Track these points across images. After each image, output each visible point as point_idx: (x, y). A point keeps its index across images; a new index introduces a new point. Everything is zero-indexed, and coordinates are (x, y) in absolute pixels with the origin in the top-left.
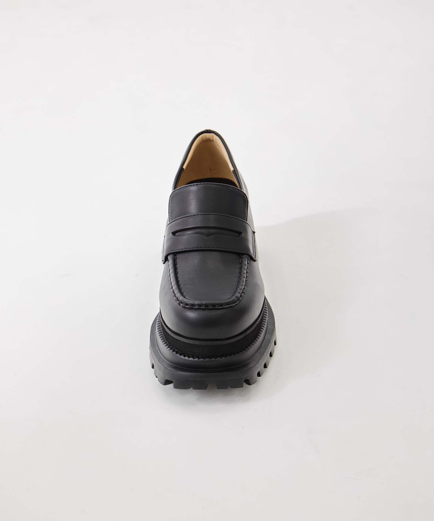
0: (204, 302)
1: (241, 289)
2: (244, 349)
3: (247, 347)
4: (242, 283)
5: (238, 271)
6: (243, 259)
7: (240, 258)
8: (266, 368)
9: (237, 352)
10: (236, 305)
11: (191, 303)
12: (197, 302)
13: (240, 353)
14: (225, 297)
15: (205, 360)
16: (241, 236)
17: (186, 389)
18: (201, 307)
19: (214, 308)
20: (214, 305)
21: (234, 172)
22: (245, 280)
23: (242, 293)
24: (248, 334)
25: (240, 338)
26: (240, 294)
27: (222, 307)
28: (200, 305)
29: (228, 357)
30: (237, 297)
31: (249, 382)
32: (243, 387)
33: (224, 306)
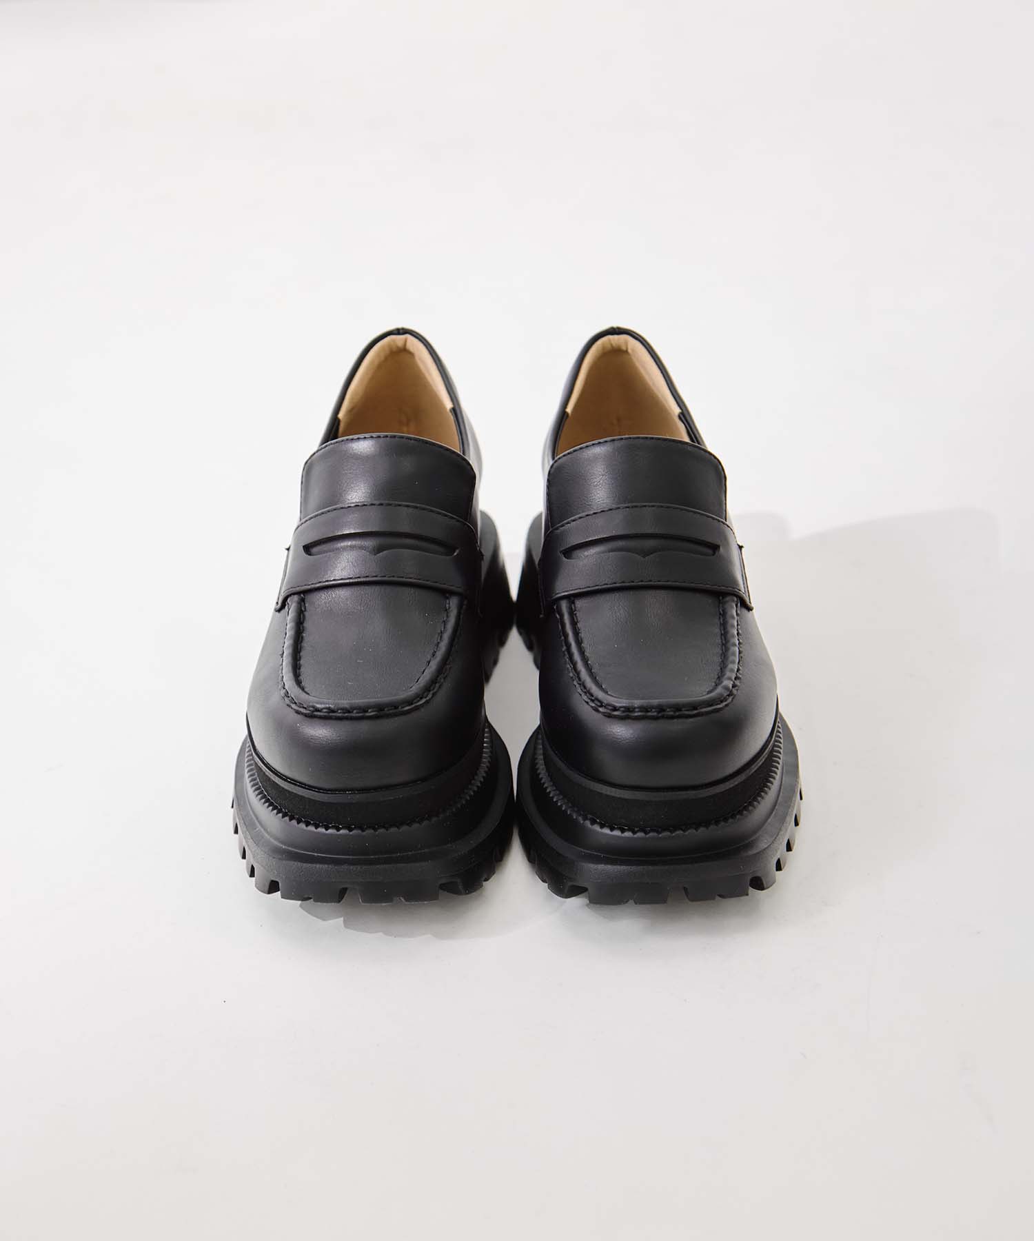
0: (655, 702)
1: (732, 670)
2: (746, 808)
3: (751, 804)
4: (731, 658)
5: (717, 631)
6: (727, 606)
7: (720, 603)
8: (791, 850)
9: (730, 815)
10: (726, 705)
11: (624, 705)
12: (637, 703)
13: (738, 817)
14: (698, 690)
15: (660, 836)
16: (717, 553)
17: (620, 904)
18: (650, 714)
19: (677, 714)
20: (677, 708)
21: (683, 419)
22: (738, 650)
23: (735, 679)
24: (752, 774)
25: (736, 783)
26: (732, 680)
27: (695, 712)
28: (644, 709)
29: (712, 827)
30: (726, 688)
31: (759, 884)
32: (747, 895)
33: (701, 708)
